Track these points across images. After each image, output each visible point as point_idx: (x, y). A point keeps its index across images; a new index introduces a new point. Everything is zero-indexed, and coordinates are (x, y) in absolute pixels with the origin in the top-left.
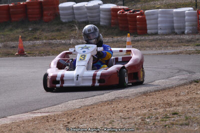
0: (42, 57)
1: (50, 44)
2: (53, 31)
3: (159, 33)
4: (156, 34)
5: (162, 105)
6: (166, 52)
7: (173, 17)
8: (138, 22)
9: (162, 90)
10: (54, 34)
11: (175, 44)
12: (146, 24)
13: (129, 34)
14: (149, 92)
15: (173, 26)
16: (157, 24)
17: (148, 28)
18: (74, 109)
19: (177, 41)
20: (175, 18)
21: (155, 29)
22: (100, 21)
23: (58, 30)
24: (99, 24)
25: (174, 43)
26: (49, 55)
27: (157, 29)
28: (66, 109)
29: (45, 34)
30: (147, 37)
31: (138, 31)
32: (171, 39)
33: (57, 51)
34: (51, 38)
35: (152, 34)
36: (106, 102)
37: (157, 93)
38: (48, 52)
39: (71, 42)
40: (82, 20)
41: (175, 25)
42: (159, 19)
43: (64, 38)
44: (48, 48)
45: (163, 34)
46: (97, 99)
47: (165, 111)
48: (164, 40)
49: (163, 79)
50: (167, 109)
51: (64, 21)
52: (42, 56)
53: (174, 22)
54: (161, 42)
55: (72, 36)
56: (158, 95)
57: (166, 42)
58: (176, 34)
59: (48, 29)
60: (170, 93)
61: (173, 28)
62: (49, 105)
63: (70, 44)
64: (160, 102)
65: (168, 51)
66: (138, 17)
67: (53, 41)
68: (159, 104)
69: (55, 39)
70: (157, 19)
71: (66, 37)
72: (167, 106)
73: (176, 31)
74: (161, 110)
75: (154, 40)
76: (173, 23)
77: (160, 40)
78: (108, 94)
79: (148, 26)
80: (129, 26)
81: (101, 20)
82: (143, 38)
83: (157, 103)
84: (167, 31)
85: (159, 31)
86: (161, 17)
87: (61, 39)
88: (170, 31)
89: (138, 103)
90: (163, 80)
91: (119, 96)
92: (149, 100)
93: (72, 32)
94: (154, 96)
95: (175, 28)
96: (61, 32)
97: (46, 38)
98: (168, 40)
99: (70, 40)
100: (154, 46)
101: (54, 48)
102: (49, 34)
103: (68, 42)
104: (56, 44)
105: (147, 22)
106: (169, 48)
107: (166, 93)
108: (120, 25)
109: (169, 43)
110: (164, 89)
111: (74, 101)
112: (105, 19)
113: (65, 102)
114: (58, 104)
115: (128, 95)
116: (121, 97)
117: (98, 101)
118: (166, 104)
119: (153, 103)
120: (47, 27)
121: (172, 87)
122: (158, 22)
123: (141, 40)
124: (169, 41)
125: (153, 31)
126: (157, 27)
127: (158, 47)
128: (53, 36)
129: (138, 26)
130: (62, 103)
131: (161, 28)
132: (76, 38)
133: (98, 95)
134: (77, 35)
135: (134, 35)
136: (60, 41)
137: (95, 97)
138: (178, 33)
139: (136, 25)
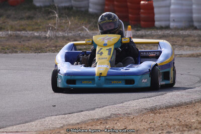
0: (6, 55)
1: (17, 37)
2: (22, 19)
3: (171, 27)
4: (168, 28)
5: (177, 127)
6: (180, 52)
7: (191, 5)
8: (142, 11)
9: (176, 106)
10: (23, 22)
11: (193, 43)
12: (153, 14)
13: (130, 26)
15: (192, 18)
16: (169, 13)
17: (156, 19)
18: (54, 129)
19: (196, 39)
20: (194, 6)
21: (166, 21)
22: (88, 7)
23: (29, 18)
24: (87, 11)
25: (193, 41)
26: (16, 52)
27: (169, 20)
28: (42, 128)
29: (11, 22)
30: (154, 32)
31: (142, 23)
32: (189, 36)
34: (18, 28)
35: (161, 28)
36: (98, 120)
37: (169, 110)
38: (15, 48)
39: (47, 35)
40: (64, 5)
41: (195, 16)
42: (172, 7)
43: (37, 30)
44: (16, 43)
45: (177, 29)
46: (86, 115)
48: (179, 36)
51: (38, 4)
52: (6, 53)
53: (194, 11)
54: (175, 39)
55: (50, 27)
56: (171, 113)
57: (181, 39)
58: (196, 28)
59: (16, 16)
60: (189, 110)
61: (191, 20)
62: (18, 122)
63: (46, 38)
64: (175, 123)
65: (184, 53)
66: (142, 2)
67: (23, 33)
68: (174, 125)
69: (24, 30)
70: (169, 6)
71: (41, 27)
72: (185, 129)
73: (196, 24)
76: (191, 12)
77: (173, 36)
78: (100, 109)
79: (156, 16)
80: (130, 15)
81: (91, 5)
82: (149, 32)
83: (171, 123)
84: (182, 24)
85: (172, 24)
86: (175, 4)
87: (33, 30)
88: (187, 24)
89: (144, 123)
91: (117, 112)
92: (159, 120)
93: (48, 21)
94: (166, 114)
95: (194, 19)
96: (34, 20)
97: (12, 28)
98: (184, 37)
99: (46, 32)
101: (23, 43)
102: (16, 22)
103: (43, 34)
104: (26, 37)
105: (156, 10)
106: (185, 47)
107: (182, 110)
109: (186, 41)
110: (179, 106)
111: (53, 118)
112: (95, 4)
114: (31, 121)
115: (128, 111)
116: (120, 114)
117: (87, 118)
118: (183, 125)
119: (165, 124)
120: (14, 12)
121: (191, 103)
122: (171, 11)
123: (145, 36)
124: (185, 39)
125: (163, 24)
126: (169, 17)
128: (21, 26)
129: (142, 16)
130: (37, 119)
131: (174, 20)
132: (55, 29)
133: (87, 110)
134: (56, 25)
135: (136, 29)
136: (31, 34)
137: (82, 113)
138: (198, 27)
139: (139, 14)
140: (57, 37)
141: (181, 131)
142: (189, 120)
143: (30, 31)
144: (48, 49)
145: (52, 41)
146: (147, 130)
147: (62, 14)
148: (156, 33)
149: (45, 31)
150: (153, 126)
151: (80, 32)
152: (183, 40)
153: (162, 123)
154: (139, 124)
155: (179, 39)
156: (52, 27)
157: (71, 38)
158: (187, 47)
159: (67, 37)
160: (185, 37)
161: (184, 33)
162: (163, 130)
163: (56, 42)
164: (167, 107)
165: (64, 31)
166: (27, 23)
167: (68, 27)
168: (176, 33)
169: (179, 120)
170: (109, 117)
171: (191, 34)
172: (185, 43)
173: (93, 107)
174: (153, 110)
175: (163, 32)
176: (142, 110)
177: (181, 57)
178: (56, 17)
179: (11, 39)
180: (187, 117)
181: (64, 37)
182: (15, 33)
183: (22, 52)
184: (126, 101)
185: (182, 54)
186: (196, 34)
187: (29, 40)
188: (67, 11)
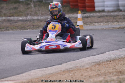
1: (9, 20)
2: (10, 9)
4: (103, 11)
5: (115, 73)
8: (86, 1)
10: (12, 11)
12: (94, 2)
13: (80, 11)
14: (101, 62)
15: (118, 4)
16: (104, 2)
17: (95, 6)
19: (122, 17)
21: (102, 7)
23: (15, 8)
26: (9, 30)
27: (104, 6)
29: (4, 12)
31: (87, 8)
32: (117, 16)
33: (16, 27)
35: (99, 11)
37: (108, 62)
39: (28, 19)
41: (120, 3)
43: (21, 16)
44: (8, 24)
45: (109, 12)
47: (119, 78)
48: (110, 16)
49: (113, 50)
50: (121, 77)
54: (108, 18)
55: (29, 13)
57: (112, 18)
58: (121, 11)
59: (7, 7)
61: (118, 6)
63: (27, 20)
64: (113, 71)
67: (12, 18)
69: (13, 16)
72: (120, 74)
73: (121, 8)
74: (115, 78)
75: (101, 17)
77: (107, 16)
79: (96, 4)
80: (79, 4)
82: (92, 14)
83: (110, 71)
87: (18, 16)
88: (115, 8)
89: (93, 72)
90: (113, 52)
95: (120, 5)
96: (19, 9)
100: (102, 22)
103: (24, 18)
104: (14, 20)
106: (115, 23)
108: (71, 3)
109: (115, 19)
113: (28, 71)
118: (118, 72)
119: (107, 71)
120: (6, 5)
123: (90, 17)
125: (100, 9)
126: (104, 4)
127: (106, 22)
128: (11, 13)
129: (87, 4)
131: (107, 6)
132: (32, 15)
133: (57, 65)
134: (33, 12)
135: (83, 13)
136: (17, 18)
137: (54, 67)
138: (122, 10)
139: (85, 3)
140: (34, 20)
141: (117, 76)
142: (121, 69)
143: (16, 16)
144: (28, 27)
145: (31, 22)
146: (96, 76)
147: (36, 5)
148: (96, 15)
149: (26, 16)
150: (99, 73)
151: (48, 16)
152: (114, 18)
153: (105, 71)
154: (90, 73)
155: (111, 18)
156: (31, 14)
157: (43, 20)
158: (116, 22)
159: (40, 19)
160: (115, 16)
161: (114, 14)
162: (106, 75)
163: (33, 23)
164: (107, 61)
165: (38, 16)
166: (14, 12)
167: (40, 13)
168: (109, 14)
169: (115, 69)
170: (71, 69)
171: (119, 15)
172: (115, 20)
173: (61, 63)
174: (98, 63)
175: (100, 14)
176: (91, 64)
177: (113, 29)
178: (32, 7)
179: (5, 22)
180: (120, 67)
181: (38, 20)
182: (7, 18)
183: (12, 30)
184: (81, 58)
185: (113, 28)
186: (121, 15)
187: (16, 22)
188: (39, 3)
